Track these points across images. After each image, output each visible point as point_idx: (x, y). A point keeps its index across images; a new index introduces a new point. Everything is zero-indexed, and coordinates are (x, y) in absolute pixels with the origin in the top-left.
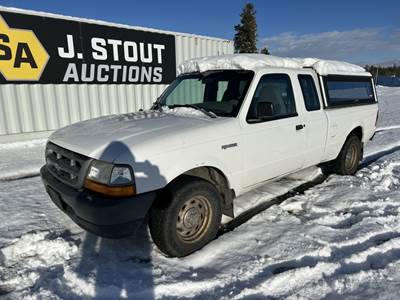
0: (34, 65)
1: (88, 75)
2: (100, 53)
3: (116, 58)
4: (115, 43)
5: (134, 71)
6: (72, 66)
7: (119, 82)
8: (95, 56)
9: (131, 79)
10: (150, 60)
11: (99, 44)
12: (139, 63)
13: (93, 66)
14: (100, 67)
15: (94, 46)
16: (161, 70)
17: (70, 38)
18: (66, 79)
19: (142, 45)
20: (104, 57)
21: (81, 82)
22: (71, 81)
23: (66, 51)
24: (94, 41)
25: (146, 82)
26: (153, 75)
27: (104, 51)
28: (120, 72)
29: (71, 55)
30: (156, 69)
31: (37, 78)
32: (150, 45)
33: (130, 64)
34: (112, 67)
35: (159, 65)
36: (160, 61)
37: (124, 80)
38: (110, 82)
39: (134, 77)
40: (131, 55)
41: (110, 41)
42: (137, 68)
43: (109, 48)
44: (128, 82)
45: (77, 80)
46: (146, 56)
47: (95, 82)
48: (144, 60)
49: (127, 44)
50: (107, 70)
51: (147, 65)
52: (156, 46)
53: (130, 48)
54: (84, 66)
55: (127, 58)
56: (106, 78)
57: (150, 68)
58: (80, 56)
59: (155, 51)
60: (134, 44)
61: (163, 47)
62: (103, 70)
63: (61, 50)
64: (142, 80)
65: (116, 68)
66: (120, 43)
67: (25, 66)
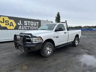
0: (13, 26)
1: (23, 28)
2: (26, 24)
3: (29, 25)
4: (29, 22)
5: (32, 27)
6: (20, 26)
7: (29, 29)
8: (25, 24)
9: (32, 29)
10: (36, 25)
11: (26, 22)
12: (34, 26)
13: (24, 26)
14: (26, 26)
15: (25, 23)
16: (38, 27)
17: (20, 21)
18: (19, 29)
19: (34, 22)
20: (27, 25)
21: (22, 29)
22: (20, 29)
23: (19, 23)
24: (25, 21)
25: (35, 29)
26: (36, 28)
27: (27, 23)
28: (30, 27)
29: (20, 24)
30: (37, 27)
31: (13, 29)
32: (36, 22)
33: (32, 26)
34: (28, 26)
35: (38, 26)
36: (38, 25)
37: (30, 29)
38: (28, 29)
39: (32, 28)
40: (32, 24)
41: (28, 22)
42: (33, 27)
43: (28, 23)
44: (31, 29)
45: (21, 29)
46: (35, 24)
47: (25, 29)
48: (34, 25)
49: (31, 22)
50: (27, 27)
51: (35, 26)
52: (37, 22)
53: (32, 23)
54: (23, 26)
55: (31, 25)
56: (27, 29)
57: (36, 27)
58: (22, 24)
59: (37, 23)
60: (33, 22)
61: (38, 23)
62: (26, 27)
63: (18, 23)
64: (34, 29)
65: (29, 27)
66: (30, 22)
67: (12, 26)
